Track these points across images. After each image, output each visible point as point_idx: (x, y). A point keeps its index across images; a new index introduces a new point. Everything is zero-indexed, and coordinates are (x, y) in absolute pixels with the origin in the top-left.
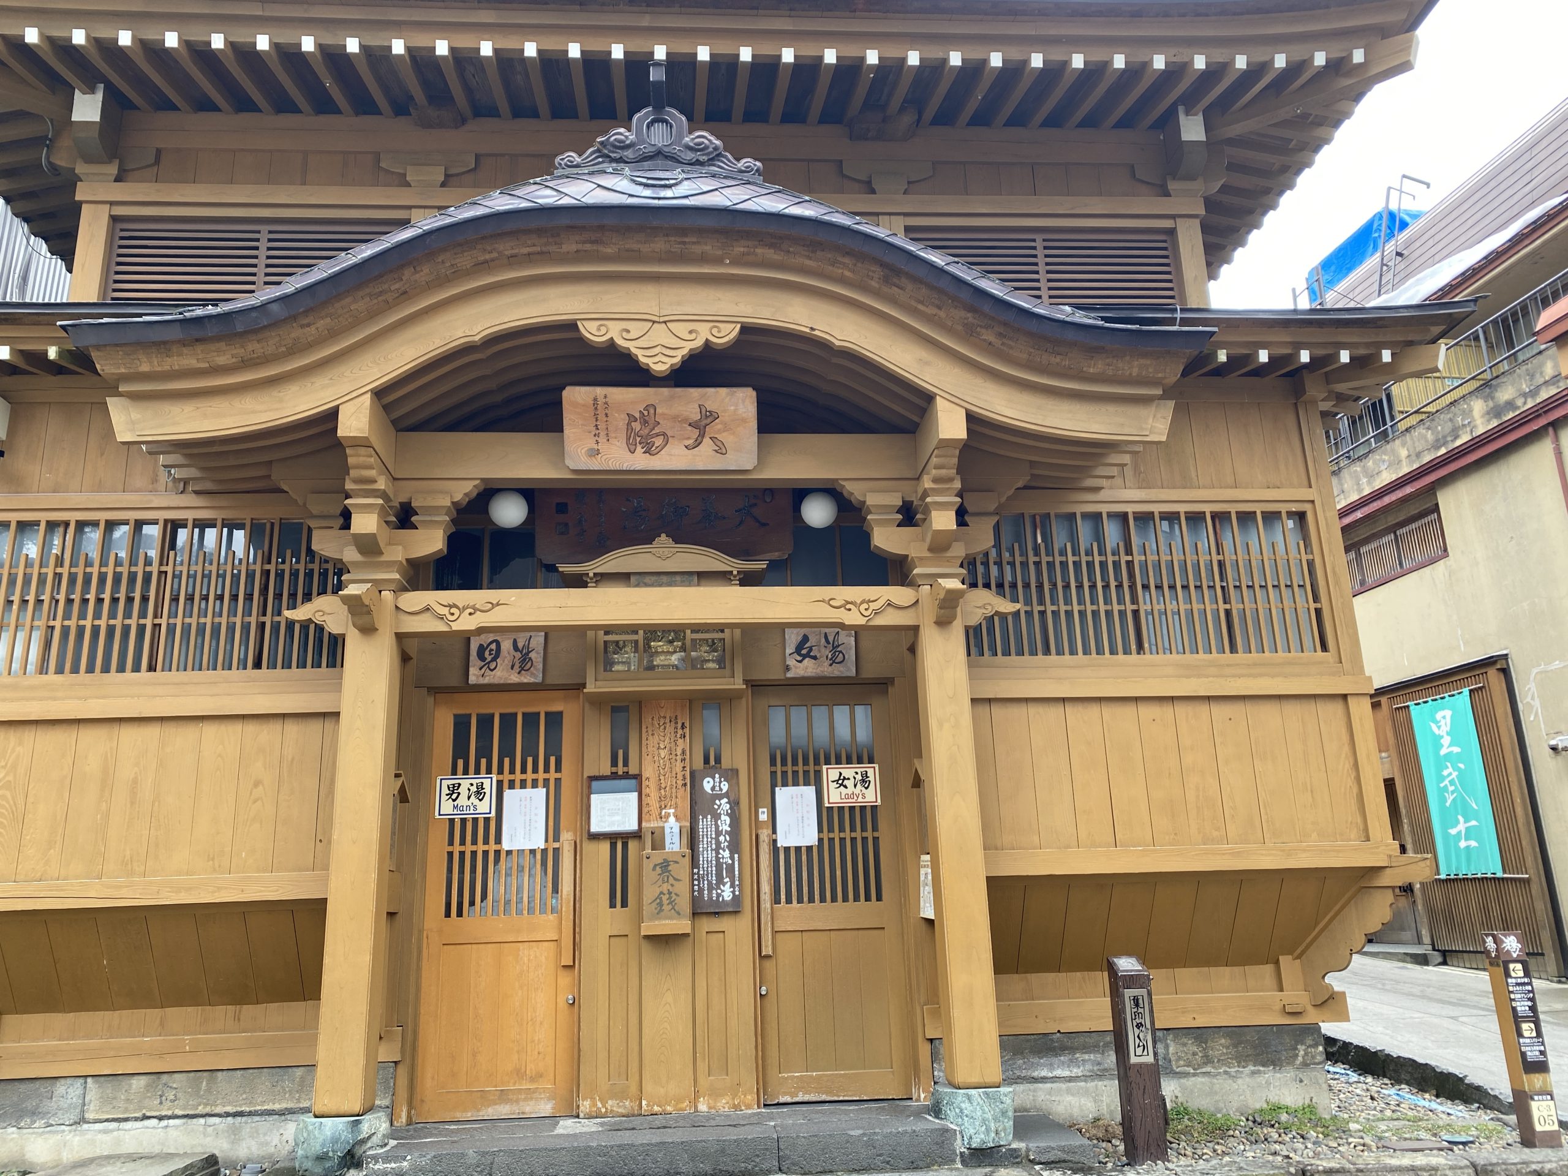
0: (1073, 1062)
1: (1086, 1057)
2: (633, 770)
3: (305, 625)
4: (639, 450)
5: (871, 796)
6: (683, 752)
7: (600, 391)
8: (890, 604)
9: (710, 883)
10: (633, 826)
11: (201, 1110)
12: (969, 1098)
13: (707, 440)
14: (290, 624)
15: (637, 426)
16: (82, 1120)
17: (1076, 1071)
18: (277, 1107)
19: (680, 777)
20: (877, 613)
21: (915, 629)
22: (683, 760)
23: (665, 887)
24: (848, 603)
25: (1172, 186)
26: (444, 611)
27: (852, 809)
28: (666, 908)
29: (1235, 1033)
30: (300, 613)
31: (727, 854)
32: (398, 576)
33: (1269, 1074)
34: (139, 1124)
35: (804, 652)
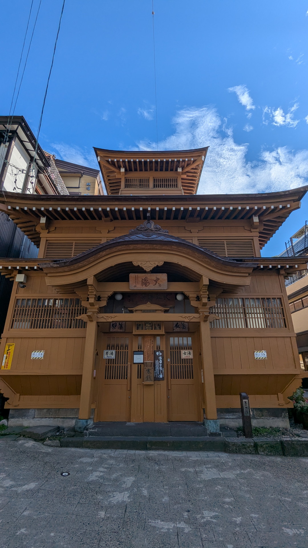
0: (233, 415)
1: (236, 414)
2: (142, 350)
3: (80, 320)
4: (144, 286)
5: (191, 357)
6: (152, 347)
7: (136, 274)
8: (194, 317)
9: (158, 374)
10: (142, 362)
11: (57, 417)
12: (210, 422)
13: (157, 284)
14: (77, 320)
15: (143, 281)
16: (34, 418)
17: (234, 417)
18: (71, 417)
19: (152, 352)
20: (191, 319)
21: (199, 322)
22: (152, 348)
23: (149, 374)
24: (185, 317)
25: (252, 230)
26: (106, 318)
27: (187, 359)
28: (149, 379)
29: (268, 409)
30: (79, 318)
31: (161, 368)
32: (97, 311)
33: (276, 419)
34: (45, 419)
35: (177, 326)
